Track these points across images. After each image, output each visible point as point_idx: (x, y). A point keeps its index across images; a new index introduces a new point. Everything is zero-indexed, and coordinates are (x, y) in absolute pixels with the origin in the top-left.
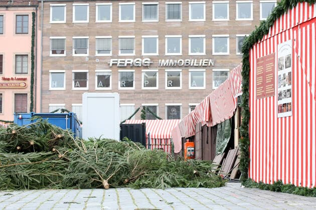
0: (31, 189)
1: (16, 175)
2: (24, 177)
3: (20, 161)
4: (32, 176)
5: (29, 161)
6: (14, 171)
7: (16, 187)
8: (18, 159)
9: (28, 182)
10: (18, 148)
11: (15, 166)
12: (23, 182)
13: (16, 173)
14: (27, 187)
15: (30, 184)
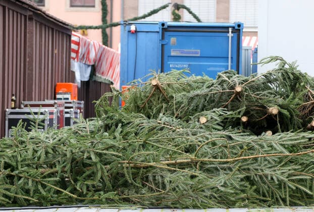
0: (293, 204)
1: (261, 177)
2: (278, 180)
3: (267, 149)
4: (293, 181)
5: (284, 150)
6: (257, 170)
7: (261, 201)
8: (262, 147)
9: (285, 192)
10: (244, 119)
11: (256, 159)
12: (276, 191)
13: (261, 173)
14: (284, 200)
15: (290, 196)
